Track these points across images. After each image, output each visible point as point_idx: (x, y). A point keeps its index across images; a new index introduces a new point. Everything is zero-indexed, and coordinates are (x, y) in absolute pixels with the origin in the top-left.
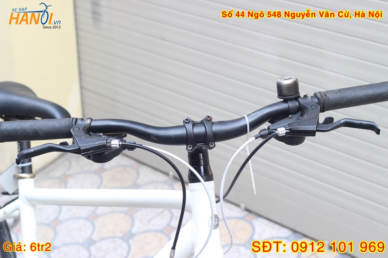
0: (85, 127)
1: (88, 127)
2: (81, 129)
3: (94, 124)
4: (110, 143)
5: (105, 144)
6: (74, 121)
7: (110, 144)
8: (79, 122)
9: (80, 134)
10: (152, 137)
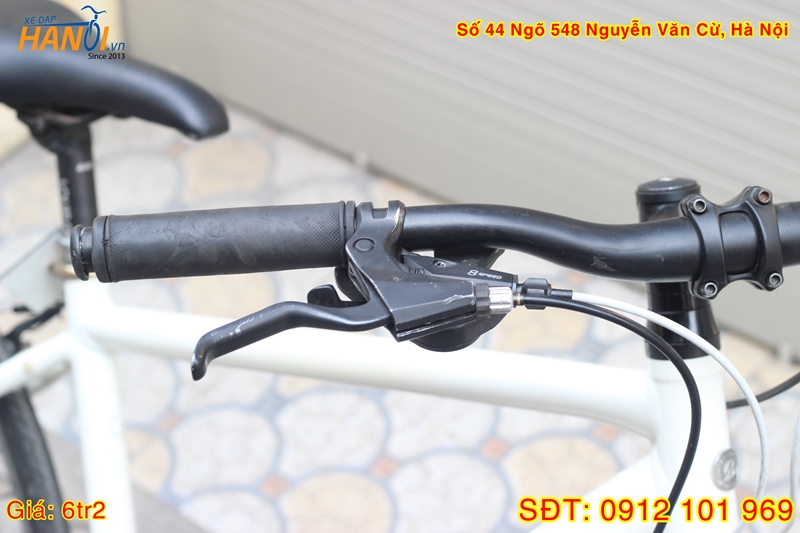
0: (388, 239)
1: (397, 237)
2: (379, 245)
3: (413, 222)
4: (487, 299)
5: (473, 303)
6: (350, 214)
7: (486, 304)
8: (367, 219)
9: (380, 267)
10: (596, 262)
